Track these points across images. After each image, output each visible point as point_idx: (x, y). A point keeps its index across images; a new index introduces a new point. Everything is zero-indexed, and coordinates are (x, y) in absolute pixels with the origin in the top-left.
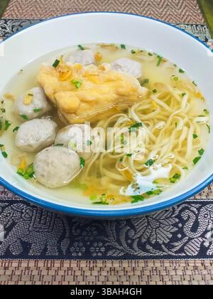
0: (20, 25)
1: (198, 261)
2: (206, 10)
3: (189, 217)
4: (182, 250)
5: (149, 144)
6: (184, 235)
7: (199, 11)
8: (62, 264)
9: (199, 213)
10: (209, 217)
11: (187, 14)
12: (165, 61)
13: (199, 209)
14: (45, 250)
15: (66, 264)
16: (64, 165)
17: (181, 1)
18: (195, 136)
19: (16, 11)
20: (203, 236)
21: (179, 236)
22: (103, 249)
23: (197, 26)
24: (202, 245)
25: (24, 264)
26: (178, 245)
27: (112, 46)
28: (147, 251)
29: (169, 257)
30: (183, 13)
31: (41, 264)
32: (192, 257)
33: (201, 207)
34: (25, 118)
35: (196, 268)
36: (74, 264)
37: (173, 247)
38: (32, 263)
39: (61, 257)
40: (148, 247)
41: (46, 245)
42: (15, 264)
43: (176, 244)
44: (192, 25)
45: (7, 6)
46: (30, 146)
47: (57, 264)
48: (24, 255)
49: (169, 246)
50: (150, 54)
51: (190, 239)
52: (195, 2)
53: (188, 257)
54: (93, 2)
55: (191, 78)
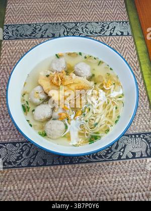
0: (16, 30)
1: (118, 162)
2: (129, 8)
4: (111, 157)
6: (112, 151)
7: (125, 10)
8: (61, 167)
10: (123, 142)
11: (118, 12)
12: (103, 63)
14: (53, 162)
15: (63, 167)
16: (58, 130)
17: (114, 1)
18: (116, 108)
19: (12, 18)
20: (120, 151)
21: (110, 151)
22: (78, 159)
23: (123, 22)
24: (119, 155)
25: (45, 168)
26: (109, 155)
27: (74, 53)
28: (97, 159)
29: (105, 161)
30: (115, 12)
31: (52, 168)
32: (115, 160)
35: (116, 164)
36: (66, 166)
37: (107, 156)
38: (48, 168)
39: (60, 164)
40: (97, 157)
41: (53, 160)
42: (42, 169)
43: (108, 155)
44: (120, 22)
45: (5, 13)
46: (41, 119)
47: (59, 167)
48: (45, 165)
49: (105, 156)
50: (95, 58)
51: (114, 153)
52: (123, 1)
53: (113, 160)
55: (116, 74)
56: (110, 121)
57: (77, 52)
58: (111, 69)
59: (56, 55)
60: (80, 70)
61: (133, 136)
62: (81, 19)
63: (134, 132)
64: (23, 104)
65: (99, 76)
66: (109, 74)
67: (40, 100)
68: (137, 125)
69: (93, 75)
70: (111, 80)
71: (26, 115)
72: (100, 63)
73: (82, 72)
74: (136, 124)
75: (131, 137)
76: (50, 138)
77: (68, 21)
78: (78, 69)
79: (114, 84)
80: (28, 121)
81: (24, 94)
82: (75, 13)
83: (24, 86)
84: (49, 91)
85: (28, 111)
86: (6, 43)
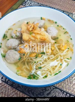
3: (49, 90)
5: (45, 61)
9: (52, 90)
10: (55, 93)
12: (68, 33)
13: (53, 89)
16: (13, 57)
21: (42, 94)
28: (29, 93)
33: (54, 89)
34: (12, 37)
50: (64, 29)
54: (59, 1)
55: (73, 43)
56: (52, 71)
57: (55, 21)
58: (71, 39)
59: (41, 18)
60: (50, 30)
61: (65, 93)
62: (68, 10)
63: (68, 91)
64: (6, 34)
65: (61, 40)
66: (68, 41)
67: (16, 36)
68: (72, 87)
69: (58, 38)
70: (68, 45)
71: (3, 40)
72: (66, 33)
73: (51, 32)
74: (71, 85)
75: (63, 93)
76: (6, 60)
77: (60, 9)
78: (49, 29)
79: (68, 48)
80: (1, 43)
81: (10, 29)
82: (66, 7)
83: (13, 25)
84: (23, 33)
85: (5, 38)
86: (22, 6)
